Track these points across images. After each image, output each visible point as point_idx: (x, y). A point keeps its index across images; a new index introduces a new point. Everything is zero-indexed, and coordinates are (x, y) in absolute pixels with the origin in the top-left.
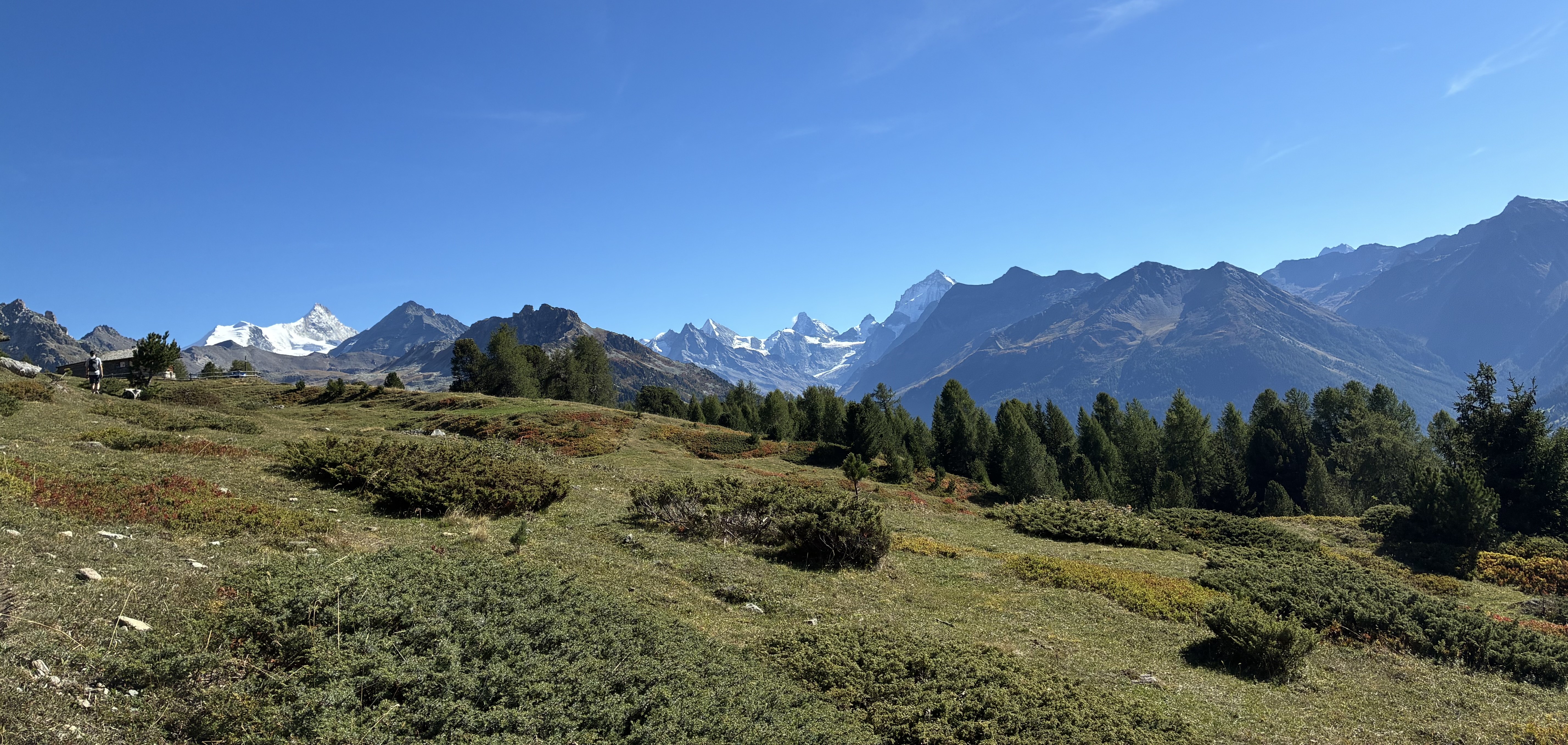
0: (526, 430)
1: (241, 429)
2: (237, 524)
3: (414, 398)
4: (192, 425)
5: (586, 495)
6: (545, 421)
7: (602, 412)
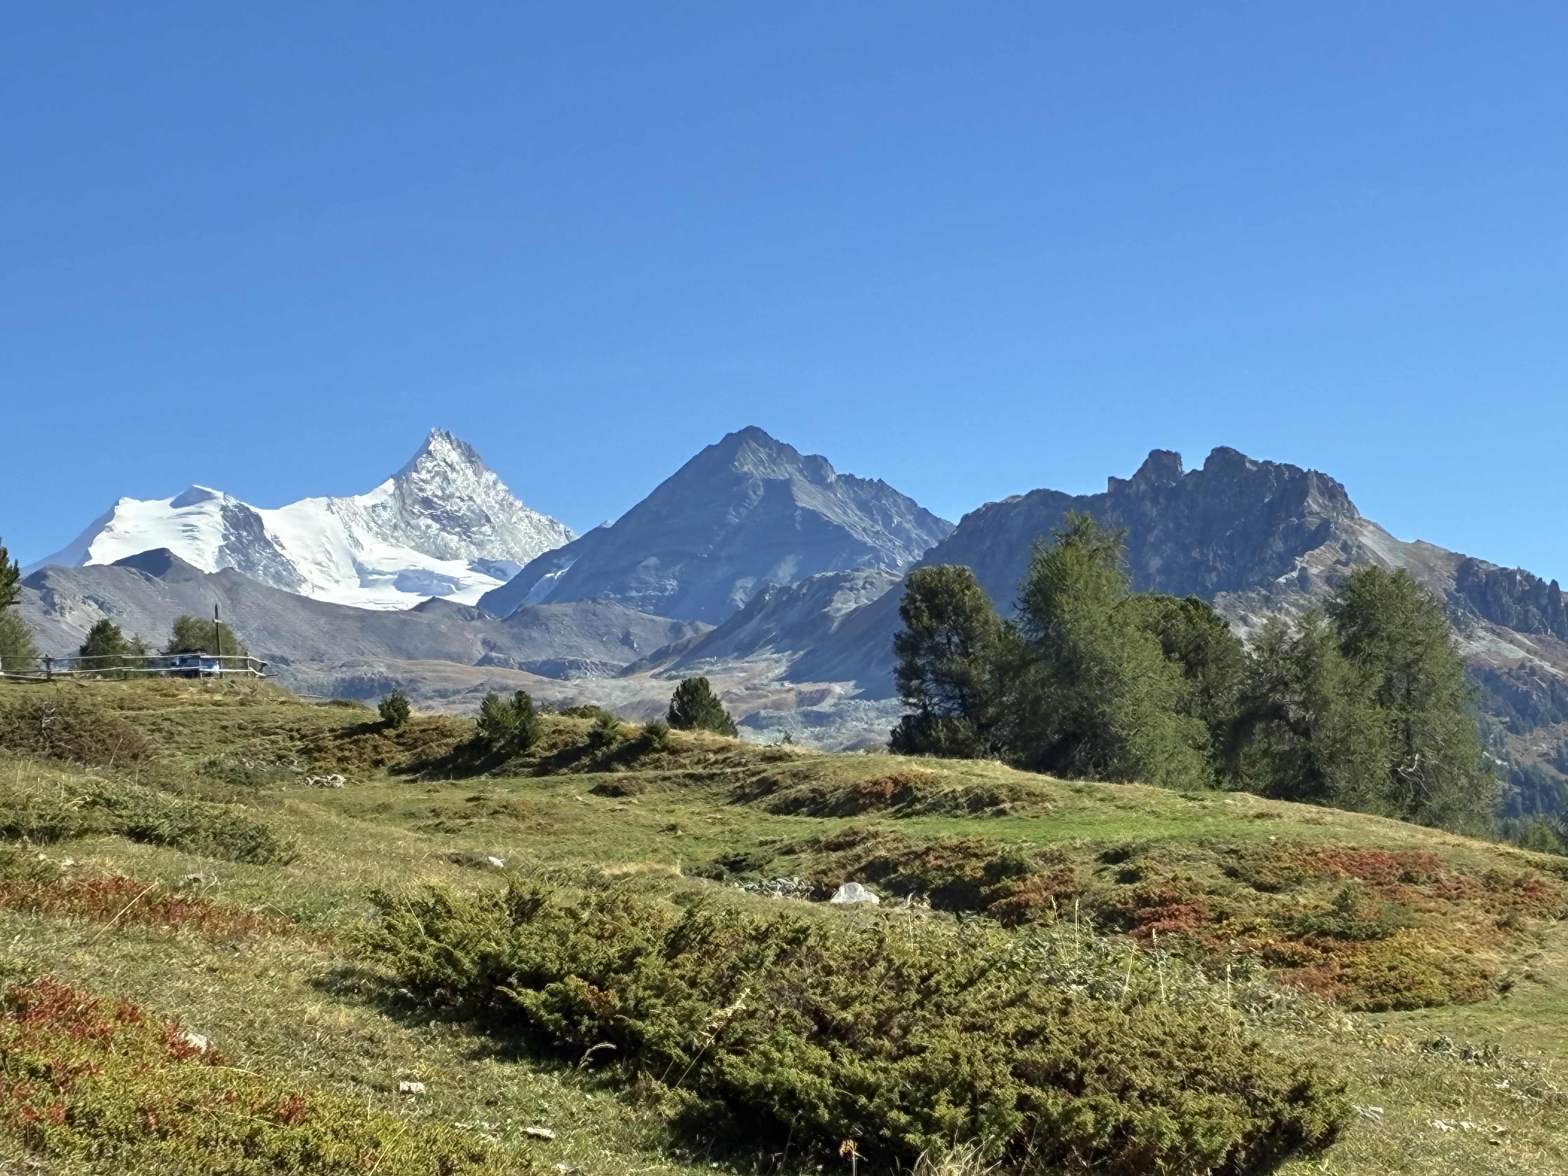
0: (1163, 901)
1: (226, 847)
2: (247, 1155)
3: (771, 771)
4: (75, 825)
5: (1408, 1143)
6: (1231, 873)
7: (1443, 853)
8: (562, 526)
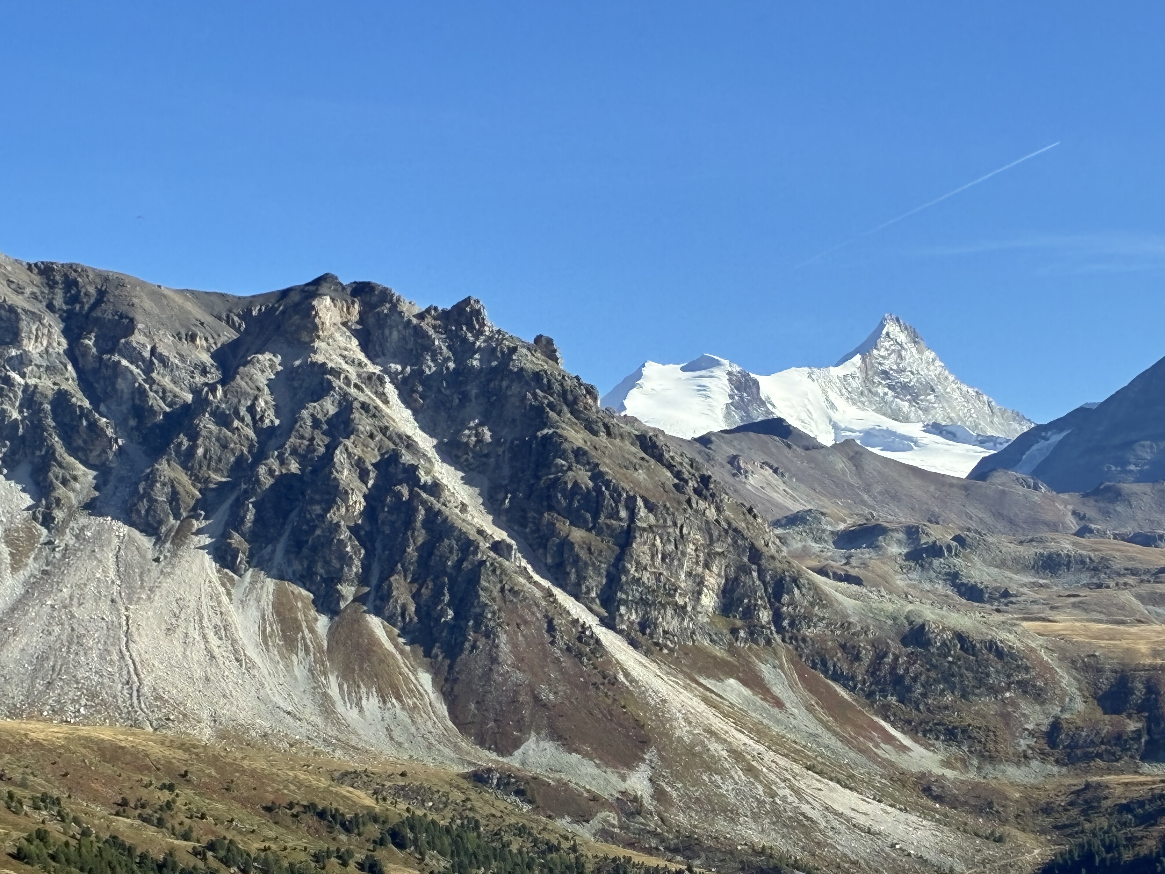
8: (985, 398)
